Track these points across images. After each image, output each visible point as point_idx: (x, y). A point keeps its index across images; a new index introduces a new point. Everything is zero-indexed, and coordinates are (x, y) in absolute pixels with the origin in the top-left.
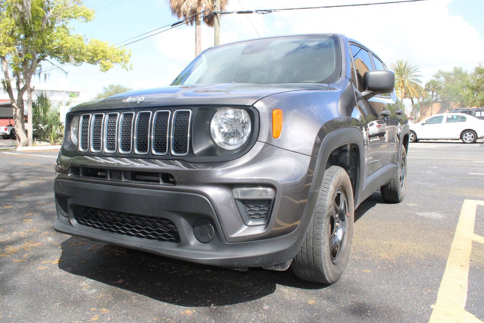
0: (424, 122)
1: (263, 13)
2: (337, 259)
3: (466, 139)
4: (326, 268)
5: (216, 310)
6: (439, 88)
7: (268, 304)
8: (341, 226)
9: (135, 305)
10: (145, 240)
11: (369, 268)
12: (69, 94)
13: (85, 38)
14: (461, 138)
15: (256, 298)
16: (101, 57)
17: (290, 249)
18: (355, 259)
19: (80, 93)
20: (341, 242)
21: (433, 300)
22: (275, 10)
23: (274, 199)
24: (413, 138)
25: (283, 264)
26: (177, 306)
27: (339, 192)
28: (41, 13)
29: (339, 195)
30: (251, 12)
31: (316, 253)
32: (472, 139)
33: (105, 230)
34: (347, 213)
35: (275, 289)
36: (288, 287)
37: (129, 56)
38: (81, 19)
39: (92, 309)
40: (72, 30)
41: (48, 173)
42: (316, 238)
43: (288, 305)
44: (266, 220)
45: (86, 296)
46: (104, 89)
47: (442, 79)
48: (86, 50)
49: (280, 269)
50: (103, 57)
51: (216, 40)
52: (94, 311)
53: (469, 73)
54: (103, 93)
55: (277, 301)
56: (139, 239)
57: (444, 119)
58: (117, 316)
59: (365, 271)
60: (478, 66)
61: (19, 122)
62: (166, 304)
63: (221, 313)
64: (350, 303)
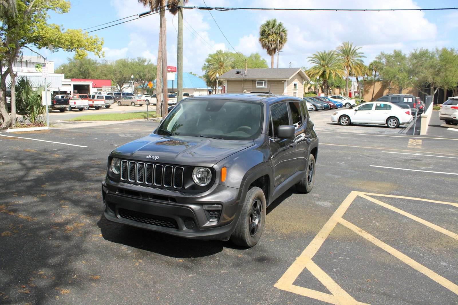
0: (357, 109)
1: (222, 10)
2: (255, 234)
3: (390, 124)
4: (247, 239)
5: (194, 259)
6: (381, 69)
7: (219, 257)
8: (258, 217)
9: (154, 258)
10: (160, 227)
11: (273, 238)
12: (35, 65)
13: (62, 28)
14: (387, 123)
15: (213, 254)
16: (76, 46)
17: (229, 231)
18: (267, 233)
19: (46, 64)
20: (257, 225)
21: (298, 255)
22: (232, 8)
23: (222, 210)
24: (347, 122)
25: (226, 238)
26: (174, 258)
27: (257, 200)
28: (24, 8)
29: (256, 202)
30: (212, 9)
31: (242, 232)
32: (395, 125)
33: (138, 221)
34: (262, 210)
35: (222, 249)
36: (229, 249)
37: (102, 44)
38: (58, 10)
39: (134, 260)
40: (48, 18)
41: (51, 161)
42: (242, 225)
43: (228, 257)
44: (218, 219)
45: (127, 254)
46: (69, 60)
47: (384, 61)
48: (64, 40)
49: (224, 240)
50: (78, 46)
51: (179, 32)
52: (135, 261)
53: (407, 56)
54: (68, 64)
55: (223, 255)
56: (157, 226)
57: (374, 107)
58: (147, 263)
59: (271, 240)
60: (414, 52)
61: (3, 103)
62: (169, 257)
63: (196, 261)
64: (258, 257)
